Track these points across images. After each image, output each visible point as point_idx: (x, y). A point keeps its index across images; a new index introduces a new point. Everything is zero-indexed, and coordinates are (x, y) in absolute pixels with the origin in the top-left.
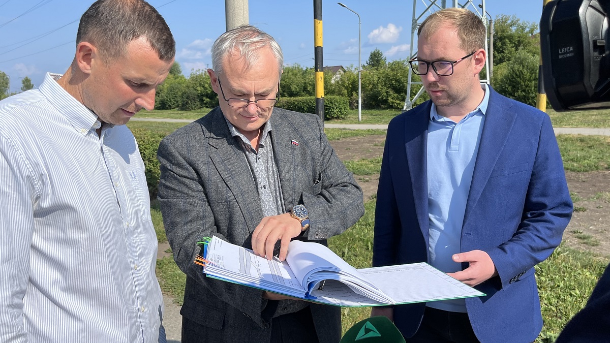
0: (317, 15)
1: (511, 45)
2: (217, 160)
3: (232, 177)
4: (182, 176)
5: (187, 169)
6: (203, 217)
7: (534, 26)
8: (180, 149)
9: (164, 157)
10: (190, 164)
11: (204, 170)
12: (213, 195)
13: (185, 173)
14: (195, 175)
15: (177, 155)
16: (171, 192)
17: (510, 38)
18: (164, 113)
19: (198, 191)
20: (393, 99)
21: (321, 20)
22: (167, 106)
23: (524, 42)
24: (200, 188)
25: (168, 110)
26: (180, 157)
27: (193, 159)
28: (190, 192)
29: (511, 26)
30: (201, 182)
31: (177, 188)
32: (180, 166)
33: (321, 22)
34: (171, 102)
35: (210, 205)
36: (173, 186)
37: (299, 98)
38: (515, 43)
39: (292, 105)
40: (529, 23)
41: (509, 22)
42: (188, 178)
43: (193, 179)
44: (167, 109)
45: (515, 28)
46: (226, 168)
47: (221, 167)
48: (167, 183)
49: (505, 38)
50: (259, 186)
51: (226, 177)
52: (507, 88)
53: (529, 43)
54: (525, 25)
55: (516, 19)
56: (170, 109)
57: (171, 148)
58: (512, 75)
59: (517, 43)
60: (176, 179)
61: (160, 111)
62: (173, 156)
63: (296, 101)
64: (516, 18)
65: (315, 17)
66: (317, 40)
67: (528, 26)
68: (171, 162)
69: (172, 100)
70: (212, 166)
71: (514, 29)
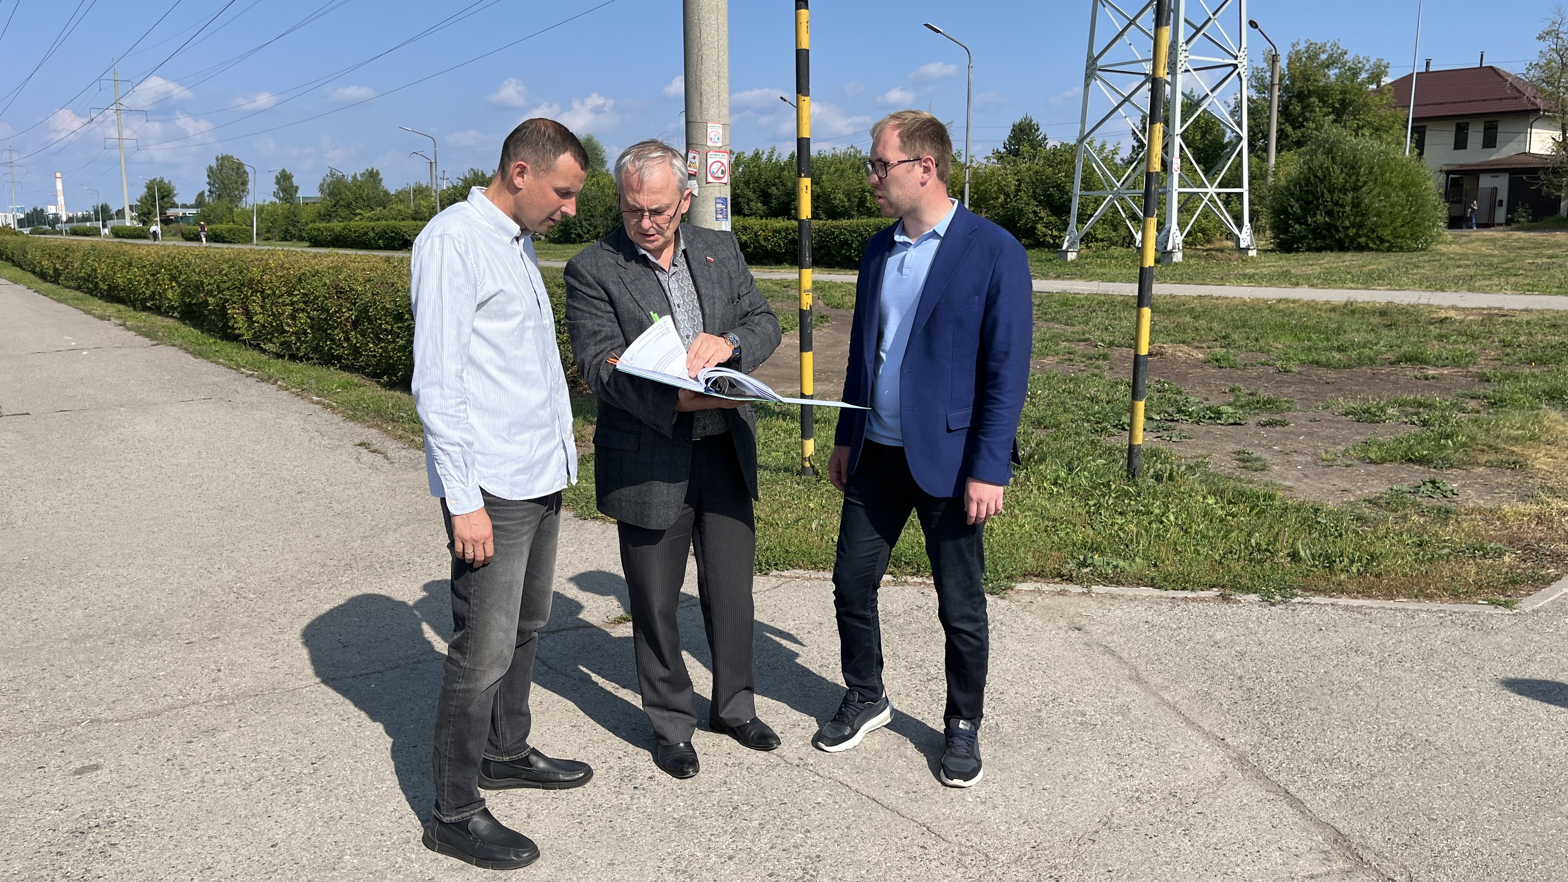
0: (802, 87)
1: (1325, 110)
2: (627, 280)
3: (644, 298)
4: (590, 296)
5: (596, 289)
6: (612, 338)
7: (1379, 66)
8: (589, 268)
9: (574, 277)
10: (599, 284)
11: (614, 290)
12: (625, 316)
13: (594, 293)
14: (604, 296)
15: (586, 274)
16: (578, 313)
17: (1323, 94)
18: (568, 250)
19: (607, 312)
20: (1046, 227)
21: (808, 95)
22: (573, 236)
23: (1355, 104)
24: (609, 308)
25: (576, 246)
26: (589, 277)
27: (604, 279)
28: (599, 313)
29: (1328, 67)
30: (611, 303)
31: (586, 309)
32: (589, 285)
33: (807, 98)
34: (581, 226)
35: (620, 326)
36: (581, 307)
37: (844, 222)
38: (1333, 107)
39: (828, 235)
40: (1368, 61)
41: (1323, 57)
42: (597, 299)
43: (602, 300)
44: (573, 242)
45: (1337, 71)
46: (637, 289)
47: (632, 288)
48: (576, 304)
49: (1310, 94)
50: (672, 305)
51: (638, 297)
52: (1292, 207)
53: (1366, 105)
54: (1360, 65)
55: (1339, 52)
56: (581, 242)
57: (579, 267)
58: (1307, 180)
59: (1337, 105)
60: (585, 299)
61: (559, 246)
62: (583, 276)
63: (837, 227)
64: (1338, 48)
65: (799, 90)
66: (801, 126)
67: (1367, 67)
68: (580, 282)
69: (583, 223)
70: (622, 286)
71: (1333, 72)
